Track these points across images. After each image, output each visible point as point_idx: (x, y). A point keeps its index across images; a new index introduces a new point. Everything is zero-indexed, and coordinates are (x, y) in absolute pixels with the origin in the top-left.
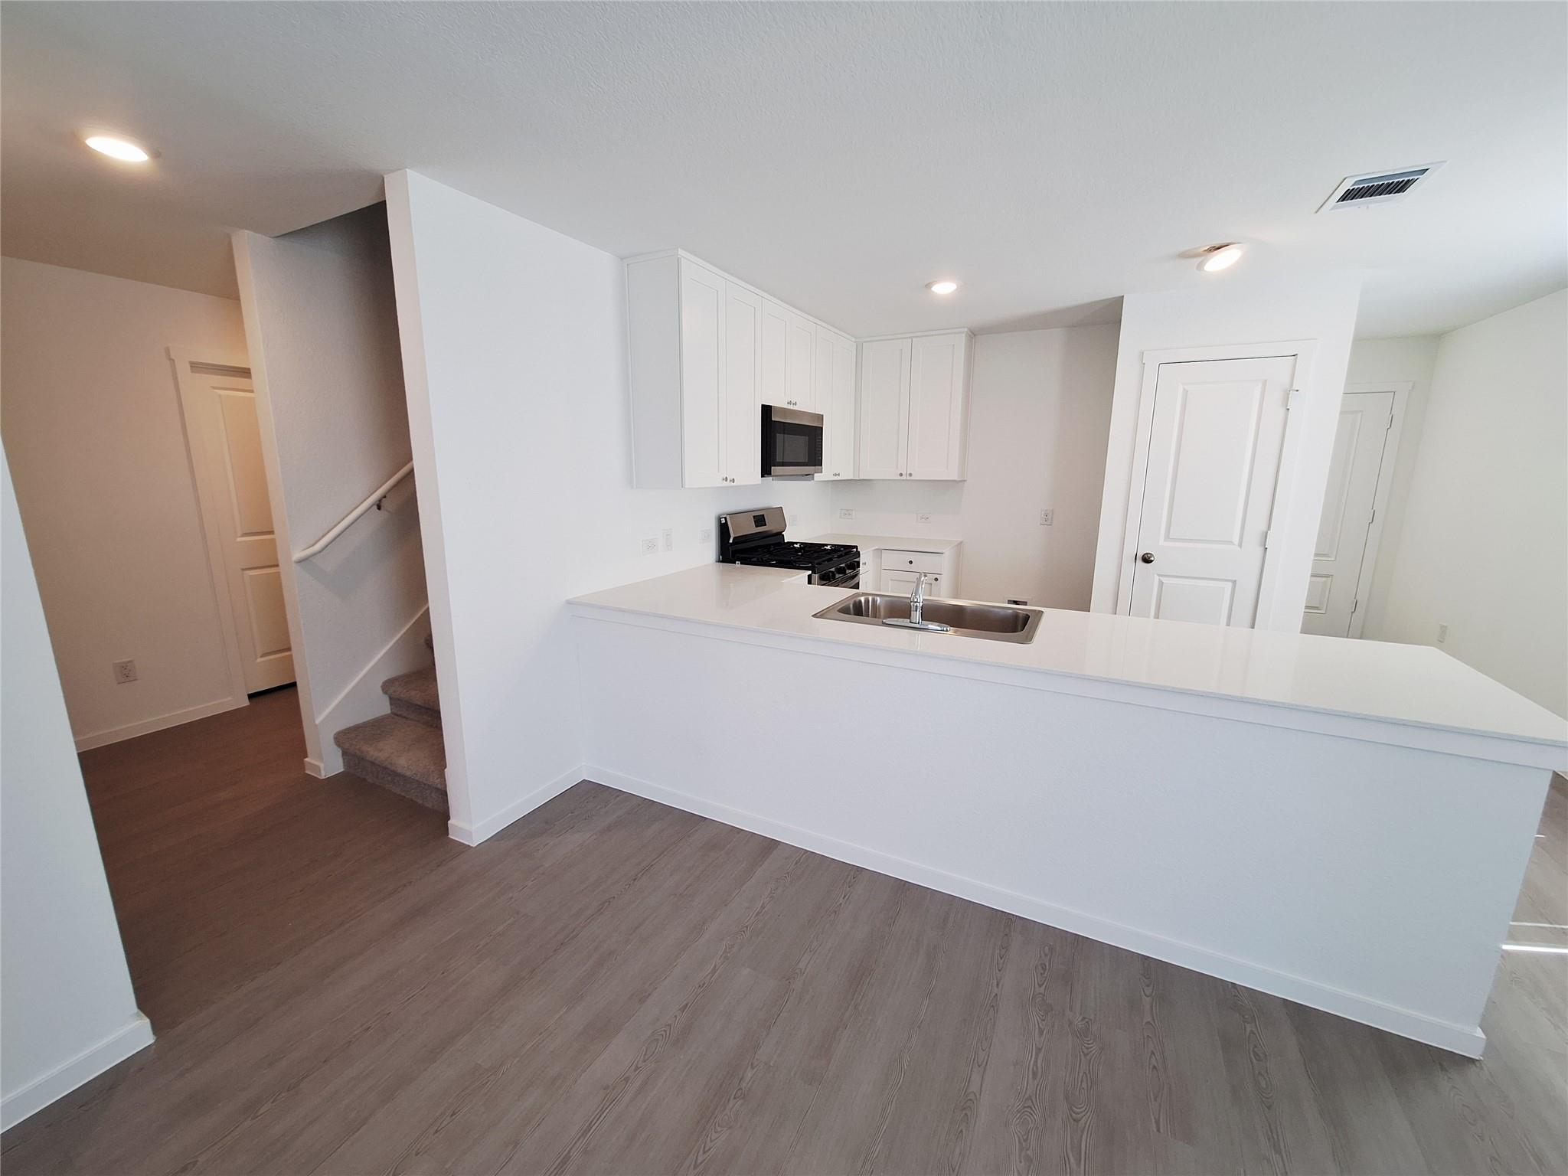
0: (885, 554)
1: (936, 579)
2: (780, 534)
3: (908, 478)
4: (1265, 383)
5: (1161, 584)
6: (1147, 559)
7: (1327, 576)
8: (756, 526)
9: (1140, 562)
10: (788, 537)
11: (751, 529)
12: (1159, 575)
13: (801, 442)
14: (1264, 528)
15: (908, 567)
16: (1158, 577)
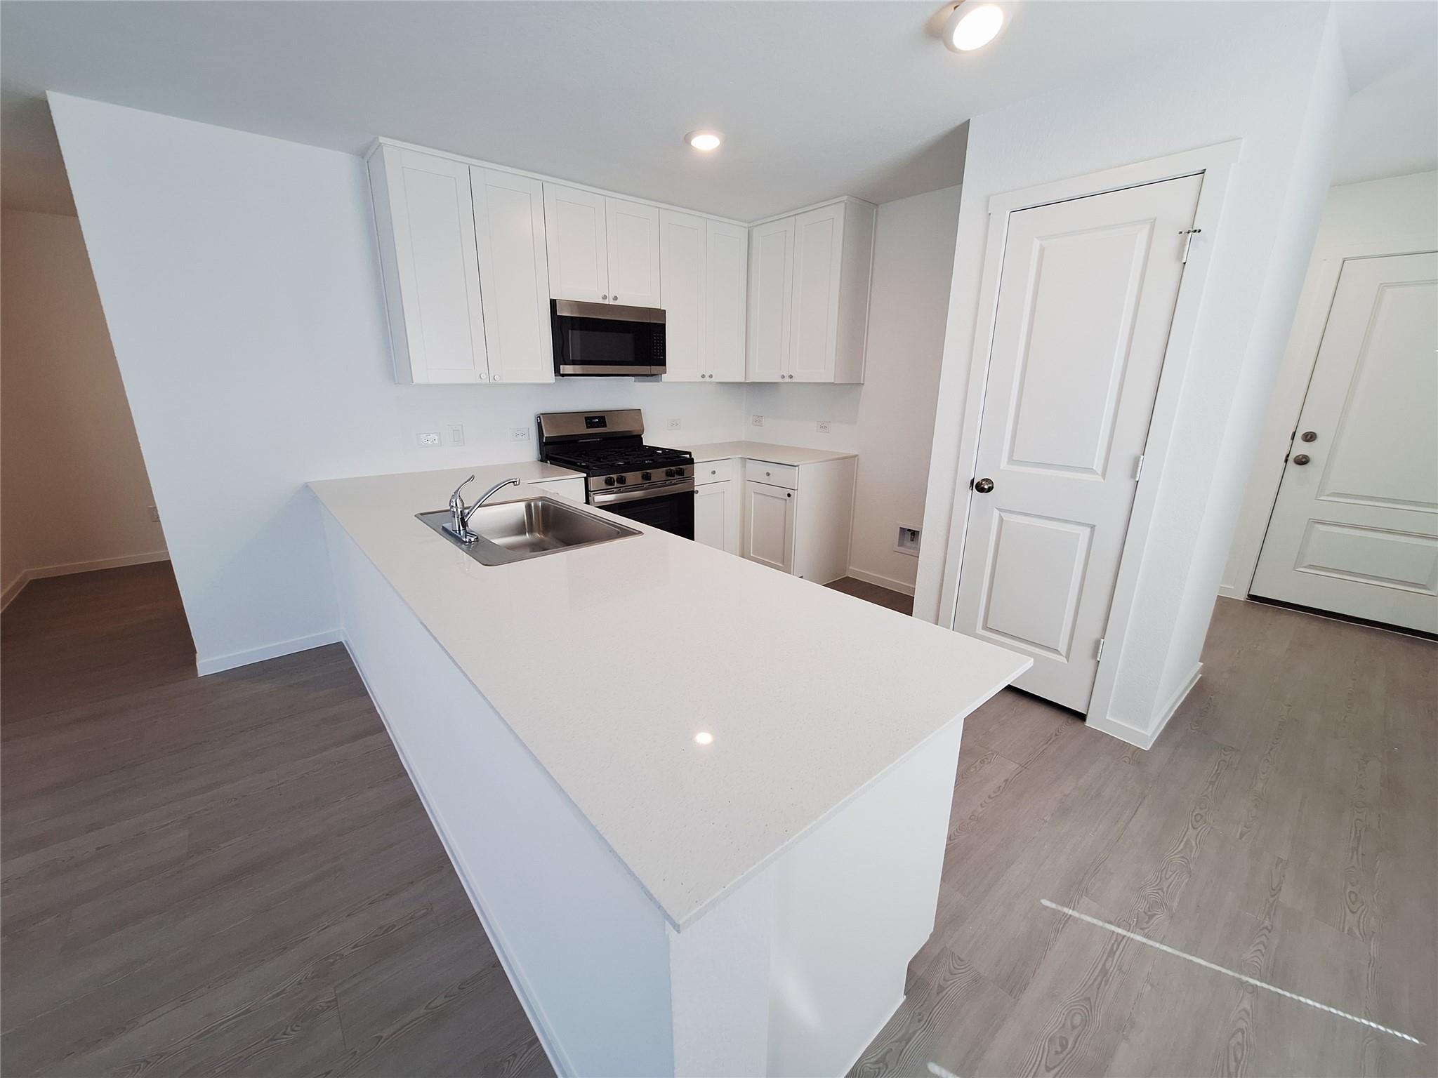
0: (750, 464)
1: (789, 495)
3: (790, 380)
5: (1001, 520)
6: (982, 487)
8: (587, 427)
10: (648, 441)
11: (581, 430)
12: (1000, 510)
14: (1136, 449)
15: (764, 479)
16: (998, 512)
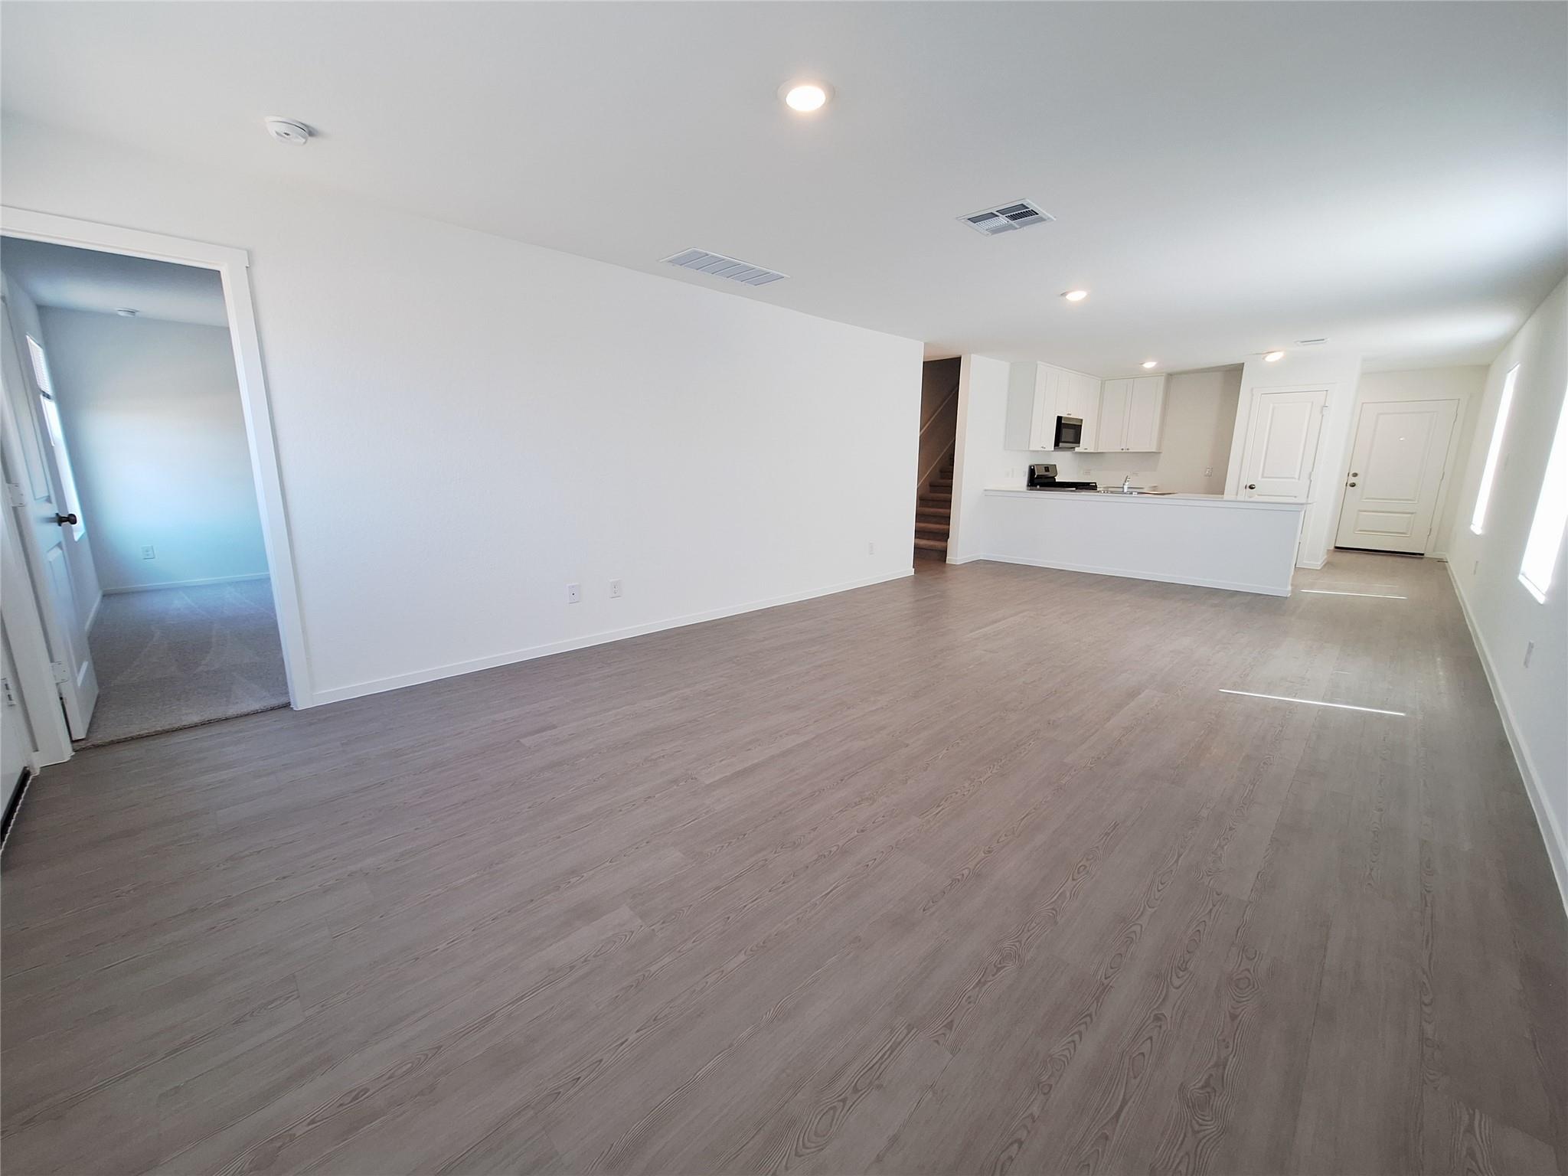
2: (1053, 478)
4: (1312, 403)
6: (1251, 487)
7: (1412, 513)
8: (1046, 470)
9: (1248, 489)
11: (1043, 473)
13: (1071, 432)
14: (1311, 470)
